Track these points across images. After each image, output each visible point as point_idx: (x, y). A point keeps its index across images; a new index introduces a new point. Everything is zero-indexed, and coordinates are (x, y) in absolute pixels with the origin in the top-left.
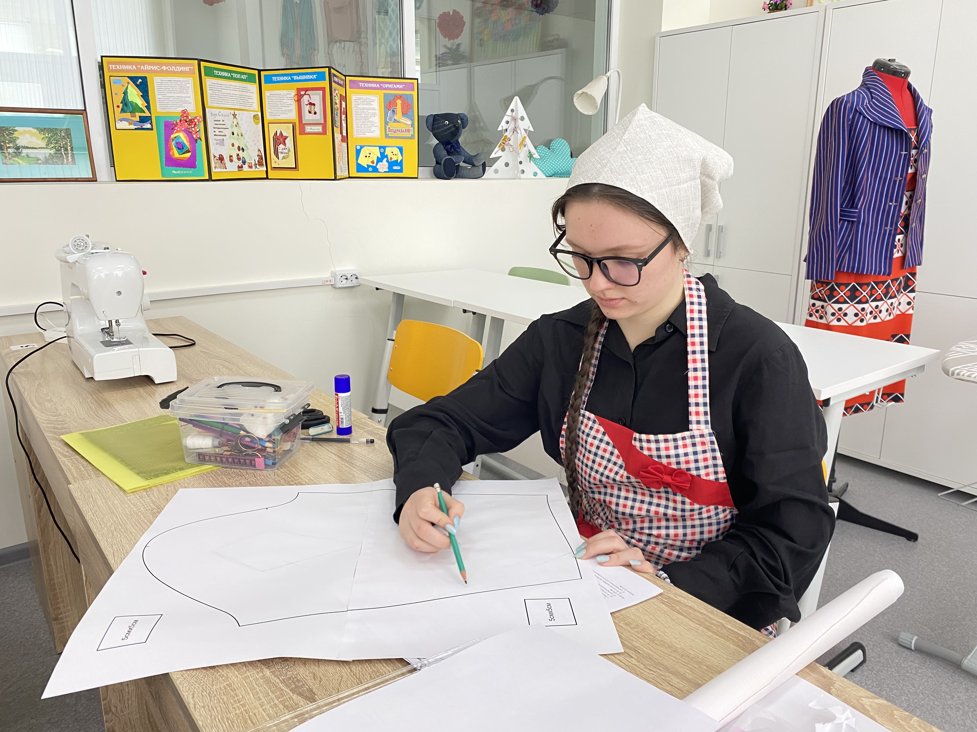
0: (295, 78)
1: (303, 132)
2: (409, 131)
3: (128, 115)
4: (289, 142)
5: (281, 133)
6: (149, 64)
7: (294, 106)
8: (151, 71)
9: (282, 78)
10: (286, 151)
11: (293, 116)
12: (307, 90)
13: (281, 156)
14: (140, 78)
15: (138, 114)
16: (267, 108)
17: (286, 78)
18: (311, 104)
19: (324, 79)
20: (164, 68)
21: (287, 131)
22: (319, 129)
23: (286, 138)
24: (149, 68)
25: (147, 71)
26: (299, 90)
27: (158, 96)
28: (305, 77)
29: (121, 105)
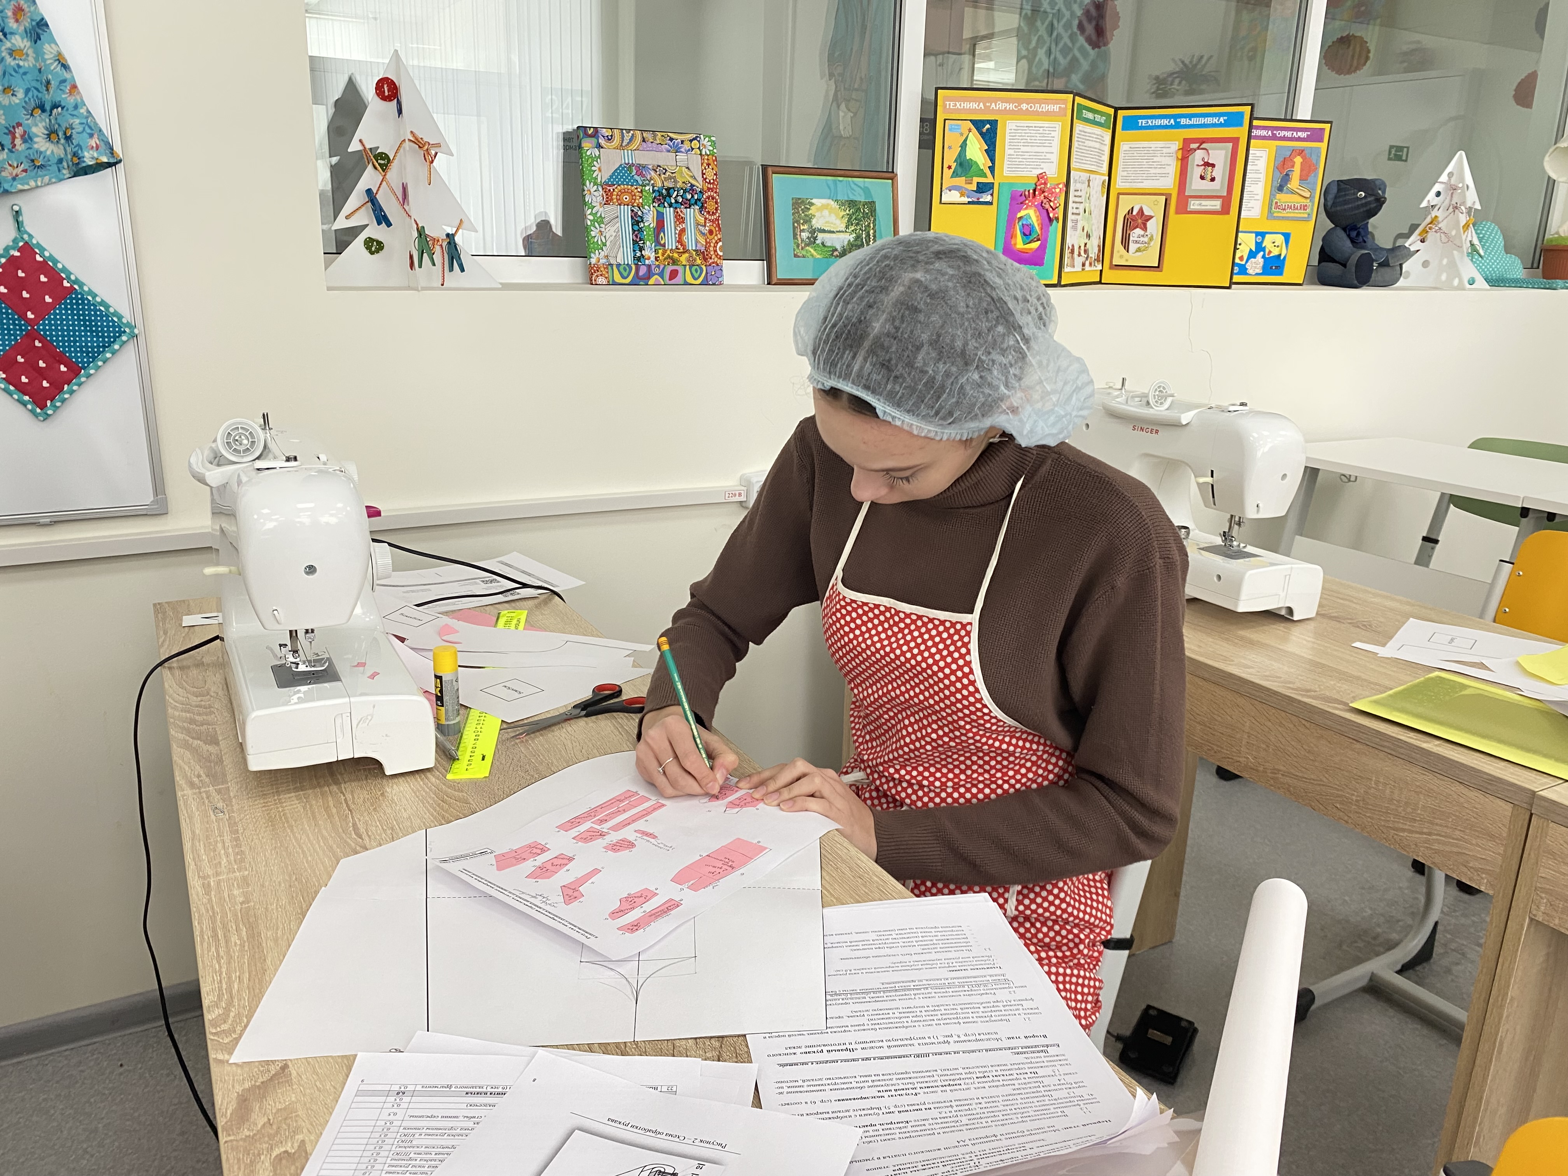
0: (1183, 121)
1: (1182, 209)
2: (1304, 207)
3: (960, 181)
4: (1154, 227)
5: (1141, 211)
6: (1004, 101)
7: (1172, 168)
8: (1006, 112)
9: (1158, 122)
10: (1146, 239)
11: (1168, 182)
12: (1202, 141)
13: (1133, 247)
14: (989, 122)
15: (976, 180)
16: (1120, 168)
17: (1165, 122)
18: (1207, 164)
19: (1241, 125)
20: (1024, 106)
21: (1153, 208)
22: (1217, 205)
23: (1150, 218)
24: (1001, 106)
25: (999, 112)
26: (1187, 142)
27: (1008, 152)
28: (1202, 121)
29: (954, 166)
